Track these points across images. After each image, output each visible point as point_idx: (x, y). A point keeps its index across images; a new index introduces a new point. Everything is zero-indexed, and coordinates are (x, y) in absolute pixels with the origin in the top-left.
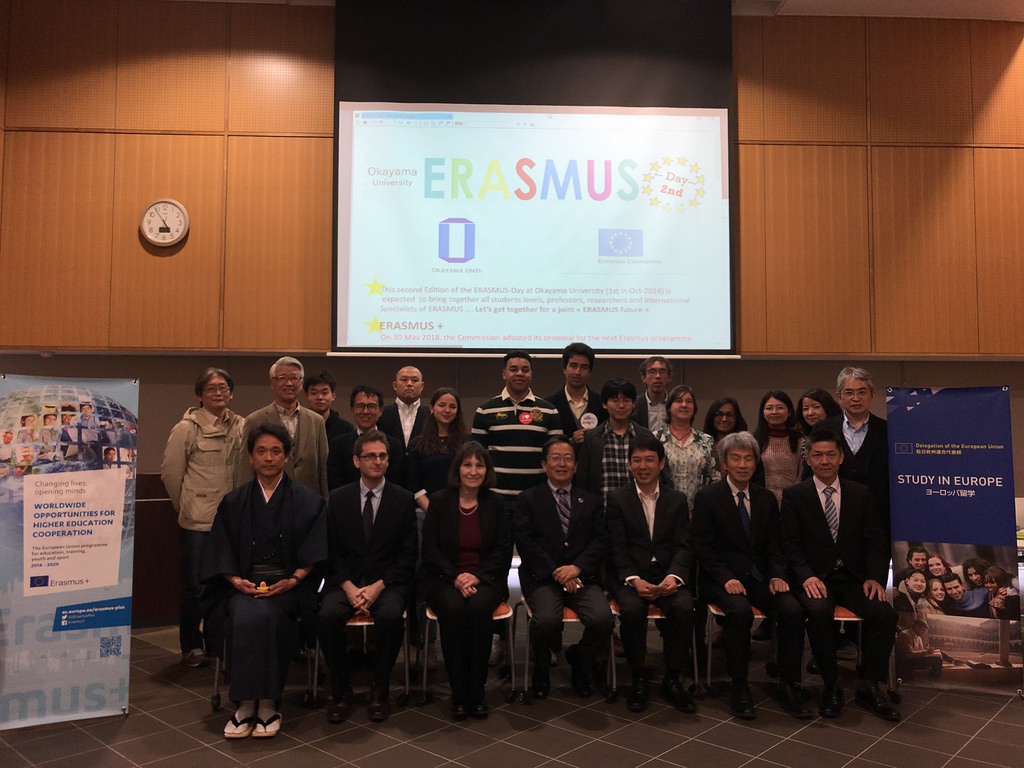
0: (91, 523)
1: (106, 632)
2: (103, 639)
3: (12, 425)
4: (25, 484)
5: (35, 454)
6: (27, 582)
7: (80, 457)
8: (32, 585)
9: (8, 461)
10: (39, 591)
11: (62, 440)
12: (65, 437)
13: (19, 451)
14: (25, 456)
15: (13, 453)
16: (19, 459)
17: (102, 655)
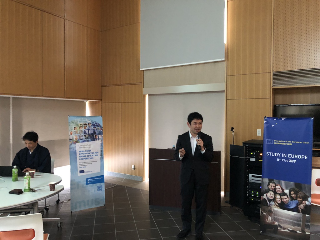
0: (93, 155)
1: (98, 184)
2: (98, 187)
3: (72, 130)
4: (76, 146)
5: (78, 137)
6: (79, 172)
7: (89, 138)
8: (80, 173)
9: (72, 139)
10: (82, 174)
11: (84, 133)
12: (85, 133)
13: (74, 137)
14: (76, 138)
15: (73, 137)
16: (74, 139)
17: (98, 191)
